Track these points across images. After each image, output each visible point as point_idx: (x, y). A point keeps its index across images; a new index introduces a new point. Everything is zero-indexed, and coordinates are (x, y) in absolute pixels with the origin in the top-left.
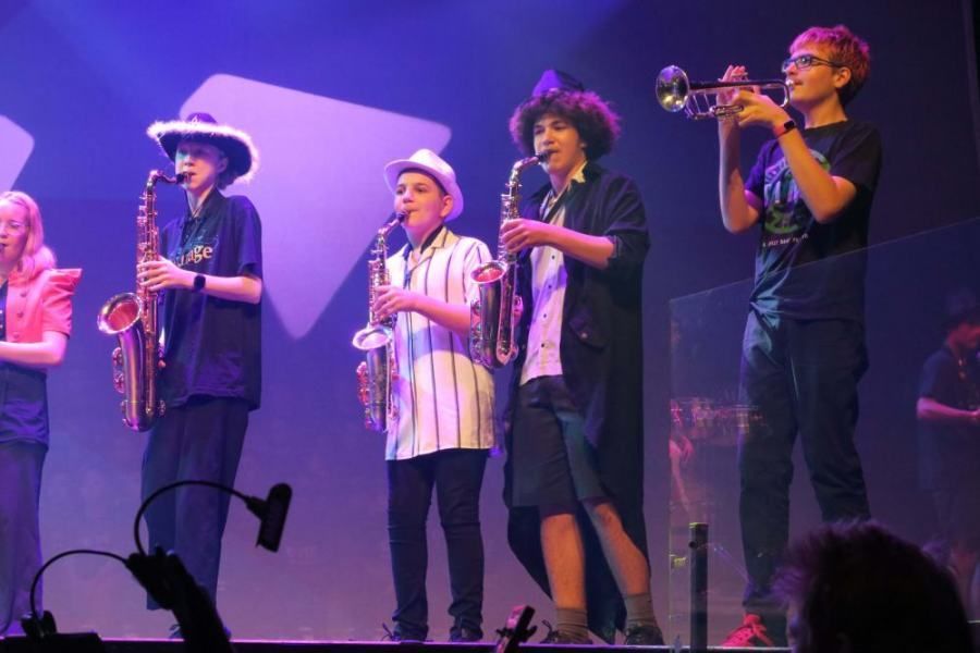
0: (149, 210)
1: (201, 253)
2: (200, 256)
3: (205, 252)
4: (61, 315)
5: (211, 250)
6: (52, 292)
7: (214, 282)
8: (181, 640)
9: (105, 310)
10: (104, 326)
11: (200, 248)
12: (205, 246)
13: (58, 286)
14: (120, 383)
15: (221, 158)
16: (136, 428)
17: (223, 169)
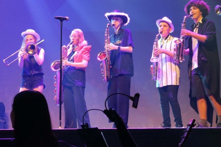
0: (108, 33)
1: (119, 42)
2: (119, 43)
3: (120, 42)
4: (86, 56)
5: (121, 41)
6: (84, 51)
7: (122, 48)
8: (116, 128)
9: (99, 55)
10: (99, 59)
11: (119, 41)
12: (120, 40)
13: (85, 50)
14: (102, 71)
15: (121, 20)
16: (106, 81)
17: (122, 23)
